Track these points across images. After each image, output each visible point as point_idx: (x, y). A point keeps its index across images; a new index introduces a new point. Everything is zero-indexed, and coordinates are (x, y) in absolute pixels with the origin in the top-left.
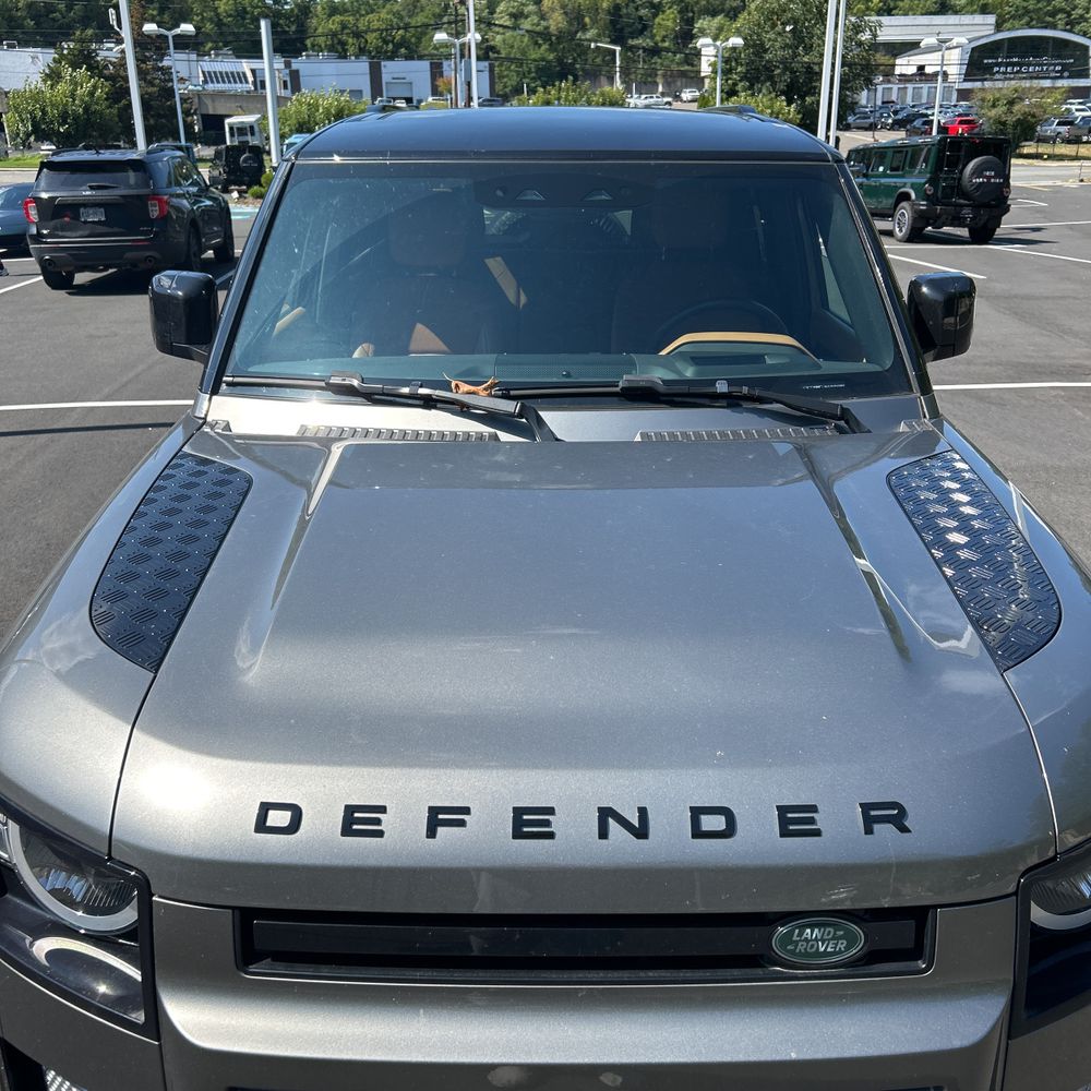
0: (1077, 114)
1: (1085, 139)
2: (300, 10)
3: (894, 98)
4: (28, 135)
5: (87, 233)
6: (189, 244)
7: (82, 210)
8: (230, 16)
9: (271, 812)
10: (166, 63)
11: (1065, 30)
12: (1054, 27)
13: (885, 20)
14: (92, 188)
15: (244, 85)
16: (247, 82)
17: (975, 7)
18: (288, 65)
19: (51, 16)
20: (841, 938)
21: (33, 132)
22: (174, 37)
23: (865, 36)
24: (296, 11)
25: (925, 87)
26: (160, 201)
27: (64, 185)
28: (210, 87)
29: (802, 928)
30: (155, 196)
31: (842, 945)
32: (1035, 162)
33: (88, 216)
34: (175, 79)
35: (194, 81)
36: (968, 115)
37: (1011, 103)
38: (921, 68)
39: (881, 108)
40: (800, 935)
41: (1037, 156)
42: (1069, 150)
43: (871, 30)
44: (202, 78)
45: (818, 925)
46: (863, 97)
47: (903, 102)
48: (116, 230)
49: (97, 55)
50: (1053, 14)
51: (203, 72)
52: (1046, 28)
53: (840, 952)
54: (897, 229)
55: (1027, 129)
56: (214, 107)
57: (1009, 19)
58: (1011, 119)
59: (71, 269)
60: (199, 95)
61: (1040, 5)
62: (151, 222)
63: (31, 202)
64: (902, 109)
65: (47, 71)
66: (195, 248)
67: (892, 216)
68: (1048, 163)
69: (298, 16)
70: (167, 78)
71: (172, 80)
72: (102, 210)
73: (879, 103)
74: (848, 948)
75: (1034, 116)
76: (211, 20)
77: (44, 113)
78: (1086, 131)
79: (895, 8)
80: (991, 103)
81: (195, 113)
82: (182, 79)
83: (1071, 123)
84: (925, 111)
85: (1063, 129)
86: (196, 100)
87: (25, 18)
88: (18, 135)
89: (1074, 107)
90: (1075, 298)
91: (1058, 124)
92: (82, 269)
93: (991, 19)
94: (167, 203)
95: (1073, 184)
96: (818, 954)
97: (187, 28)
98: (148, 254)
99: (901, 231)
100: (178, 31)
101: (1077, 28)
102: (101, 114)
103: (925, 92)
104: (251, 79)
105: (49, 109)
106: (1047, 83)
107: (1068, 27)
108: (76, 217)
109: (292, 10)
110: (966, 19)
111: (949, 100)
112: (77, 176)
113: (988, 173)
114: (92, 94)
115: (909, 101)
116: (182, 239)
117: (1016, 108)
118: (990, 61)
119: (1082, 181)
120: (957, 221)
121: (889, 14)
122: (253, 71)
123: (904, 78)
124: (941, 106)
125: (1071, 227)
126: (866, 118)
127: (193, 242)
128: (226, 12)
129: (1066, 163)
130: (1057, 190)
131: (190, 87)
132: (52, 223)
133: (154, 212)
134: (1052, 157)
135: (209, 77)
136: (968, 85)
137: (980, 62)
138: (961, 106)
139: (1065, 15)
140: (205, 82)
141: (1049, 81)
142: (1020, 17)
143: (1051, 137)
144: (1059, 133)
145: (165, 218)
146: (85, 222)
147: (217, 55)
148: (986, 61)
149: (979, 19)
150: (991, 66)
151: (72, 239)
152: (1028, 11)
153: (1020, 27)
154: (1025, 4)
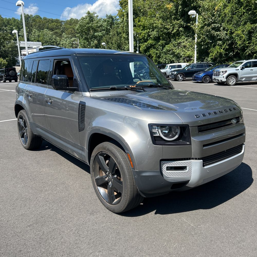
12: (54, 45)
17: (36, 40)
50: (53, 43)
52: (52, 45)
57: (44, 43)
61: (50, 41)
93: (40, 43)
101: (59, 46)
107: (57, 45)
110: (35, 43)
139: (55, 43)
142: (46, 43)
152: (48, 42)
153: (47, 45)
154: (47, 40)
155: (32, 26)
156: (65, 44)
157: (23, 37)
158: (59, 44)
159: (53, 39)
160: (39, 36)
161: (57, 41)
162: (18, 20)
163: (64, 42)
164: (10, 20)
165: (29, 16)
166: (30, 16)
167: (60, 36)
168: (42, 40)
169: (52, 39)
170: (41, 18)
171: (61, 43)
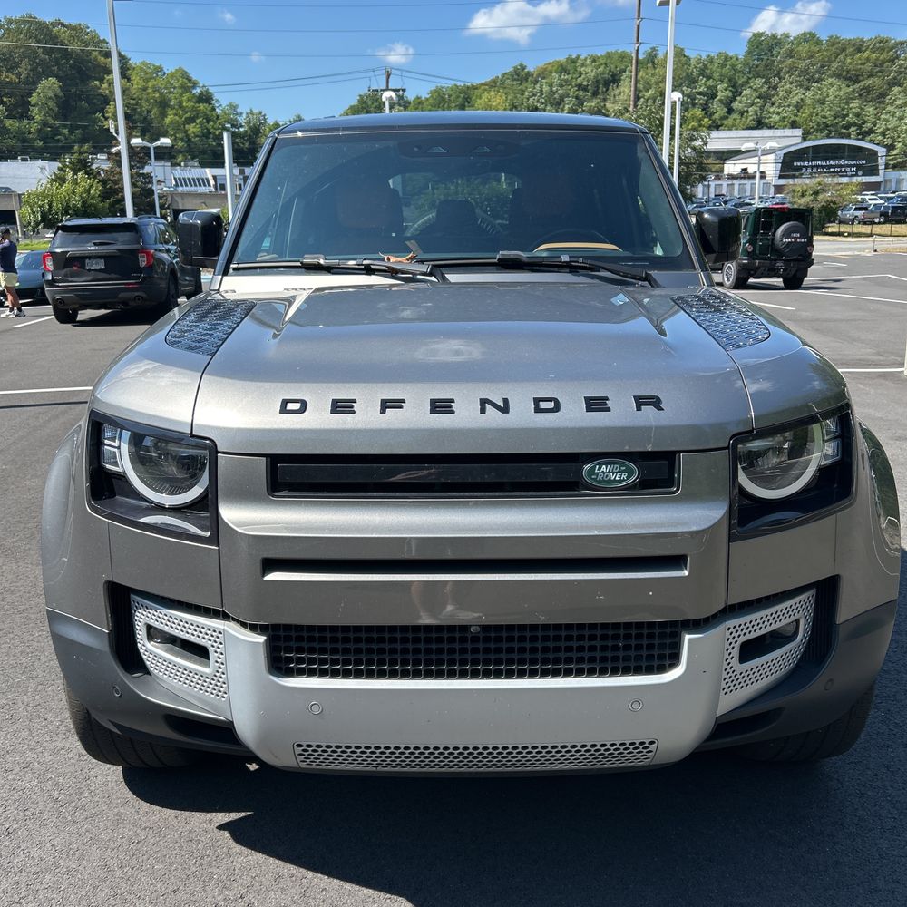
0: (870, 202)
1: (877, 220)
2: (252, 131)
3: (724, 192)
4: (37, 224)
5: (90, 278)
6: (169, 288)
7: (87, 261)
8: (197, 136)
9: (288, 404)
10: (147, 170)
11: (859, 139)
12: (848, 136)
13: (714, 134)
14: (95, 244)
15: (207, 188)
16: (209, 185)
17: (786, 123)
18: (242, 172)
19: (56, 138)
20: (622, 472)
21: (42, 221)
22: (155, 148)
23: (698, 143)
24: (249, 131)
25: (748, 183)
26: (148, 254)
27: (74, 242)
28: (180, 189)
29: (601, 464)
30: (144, 250)
31: (624, 476)
32: (838, 238)
33: (92, 266)
34: (155, 182)
35: (168, 183)
36: (783, 204)
37: (816, 193)
38: (744, 170)
39: (713, 199)
40: (599, 469)
41: (840, 234)
42: (866, 229)
43: (702, 139)
44: (174, 183)
45: (610, 463)
46: (699, 190)
47: (731, 195)
48: (113, 276)
49: (92, 164)
50: (847, 127)
51: (175, 179)
52: (842, 138)
53: (624, 480)
54: (726, 279)
55: (830, 213)
56: (183, 205)
57: (813, 132)
58: (817, 206)
59: (76, 306)
60: (172, 195)
61: (836, 121)
62: (140, 270)
63: (48, 256)
64: (731, 200)
65: (53, 177)
66: (172, 292)
67: (721, 269)
68: (849, 239)
69: (250, 135)
70: (147, 180)
71: (152, 183)
72: (103, 261)
73: (712, 196)
74: (628, 478)
75: (835, 203)
76: (182, 140)
77: (50, 206)
78: (878, 215)
79: (721, 125)
80: (800, 194)
81: (168, 208)
82: (159, 181)
83: (866, 209)
84: (749, 201)
85: (860, 214)
86: (169, 199)
87: (35, 140)
88: (29, 223)
89: (867, 197)
90: (864, 321)
91: (856, 209)
92: (85, 307)
93: (799, 132)
94: (152, 256)
95: (869, 253)
96: (610, 481)
97: (165, 141)
98: (136, 294)
99: (728, 280)
100: (158, 144)
101: (868, 138)
102: (95, 206)
103: (748, 187)
104: (212, 182)
105: (55, 204)
106: (845, 180)
107: (860, 137)
108: (82, 267)
109: (246, 131)
110: (778, 132)
111: (768, 193)
112: (84, 236)
113: (795, 235)
114: (88, 191)
115: (736, 193)
116: (163, 284)
117: (820, 197)
118: (799, 164)
119: (876, 251)
120: (772, 272)
121: (717, 130)
122: (215, 177)
123: (732, 177)
124: (760, 198)
125: (865, 279)
126: (701, 207)
127: (172, 287)
128: (194, 133)
129: (862, 239)
130: (855, 258)
131: (165, 189)
132: (63, 272)
133: (143, 263)
134: (850, 235)
135: (179, 182)
136: (782, 182)
137: (791, 164)
138: (778, 198)
139: (855, 128)
140: (177, 185)
141: (847, 178)
142: (821, 131)
143: (850, 220)
144: (856, 216)
145: (150, 267)
146: (89, 270)
147: (186, 166)
148: (795, 164)
149: (788, 132)
150: (799, 169)
151: (80, 283)
152: (827, 126)
153: (823, 138)
154: (824, 120)
155: (778, 75)
156: (894, 130)
157: (742, 115)
158: (871, 131)
159: (850, 116)
160: (799, 106)
161: (865, 122)
162: (737, 59)
163: (893, 123)
164: (711, 61)
165: (776, 38)
166: (780, 39)
167: (880, 98)
168: (806, 120)
169: (847, 115)
170: (819, 42)
171: (881, 126)
